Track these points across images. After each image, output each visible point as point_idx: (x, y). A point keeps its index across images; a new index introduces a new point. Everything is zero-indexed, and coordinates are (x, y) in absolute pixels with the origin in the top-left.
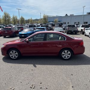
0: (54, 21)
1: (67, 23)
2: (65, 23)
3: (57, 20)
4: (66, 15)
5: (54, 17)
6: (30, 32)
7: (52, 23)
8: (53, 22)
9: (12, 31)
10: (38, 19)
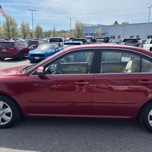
0: (95, 33)
1: (116, 37)
2: (114, 38)
3: (100, 31)
4: (116, 22)
5: (94, 27)
6: (51, 51)
7: (90, 36)
8: (92, 35)
9: (15, 48)
10: (66, 30)
